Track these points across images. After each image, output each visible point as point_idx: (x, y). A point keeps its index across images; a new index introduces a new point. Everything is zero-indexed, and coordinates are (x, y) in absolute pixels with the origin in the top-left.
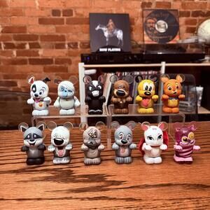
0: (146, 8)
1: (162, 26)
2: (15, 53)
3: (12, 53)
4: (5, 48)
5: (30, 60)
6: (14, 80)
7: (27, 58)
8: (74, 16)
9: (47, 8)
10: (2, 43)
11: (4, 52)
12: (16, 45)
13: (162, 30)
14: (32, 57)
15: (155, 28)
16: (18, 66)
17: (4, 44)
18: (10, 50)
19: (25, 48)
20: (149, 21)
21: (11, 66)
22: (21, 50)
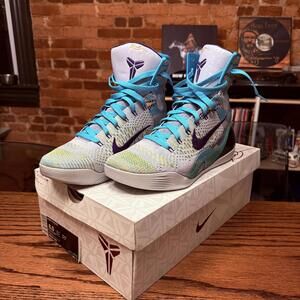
0: (244, 16)
1: (265, 43)
2: (67, 73)
3: (64, 74)
4: (55, 66)
5: (85, 82)
6: (65, 108)
7: (82, 80)
8: (144, 25)
9: (109, 16)
10: (52, 60)
11: (55, 72)
12: (69, 64)
13: (265, 49)
14: (87, 80)
15: (254, 45)
16: (70, 91)
17: (55, 61)
18: (61, 69)
19: (80, 67)
20: (247, 34)
21: (62, 89)
22: (74, 70)
